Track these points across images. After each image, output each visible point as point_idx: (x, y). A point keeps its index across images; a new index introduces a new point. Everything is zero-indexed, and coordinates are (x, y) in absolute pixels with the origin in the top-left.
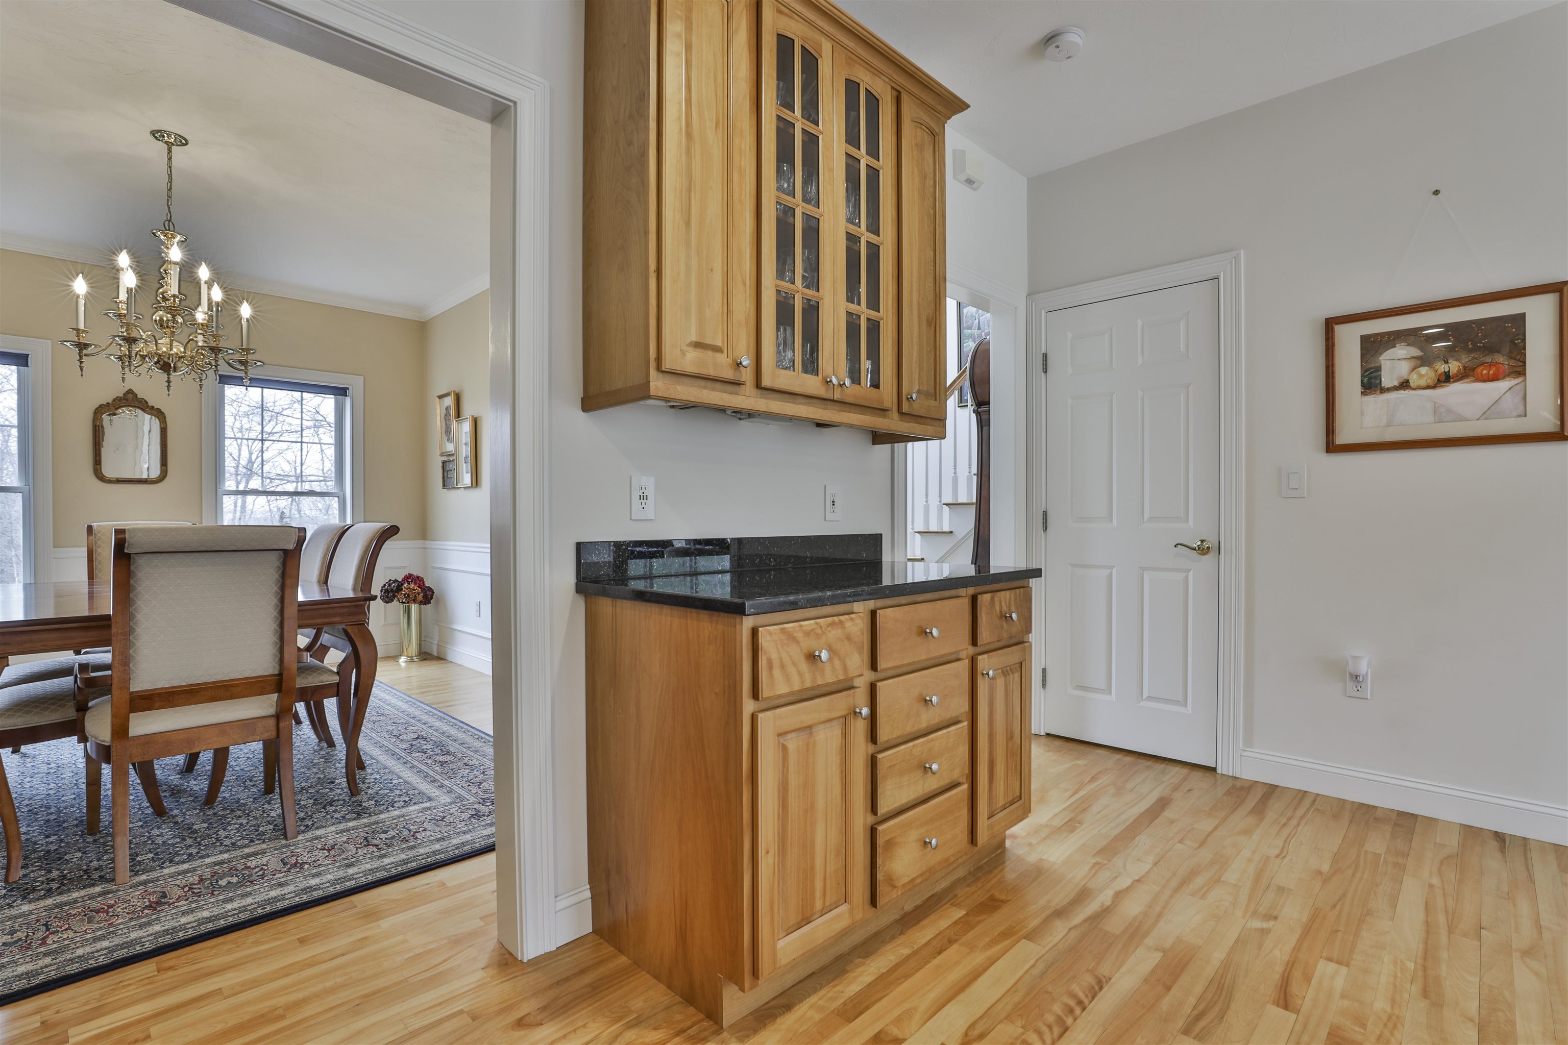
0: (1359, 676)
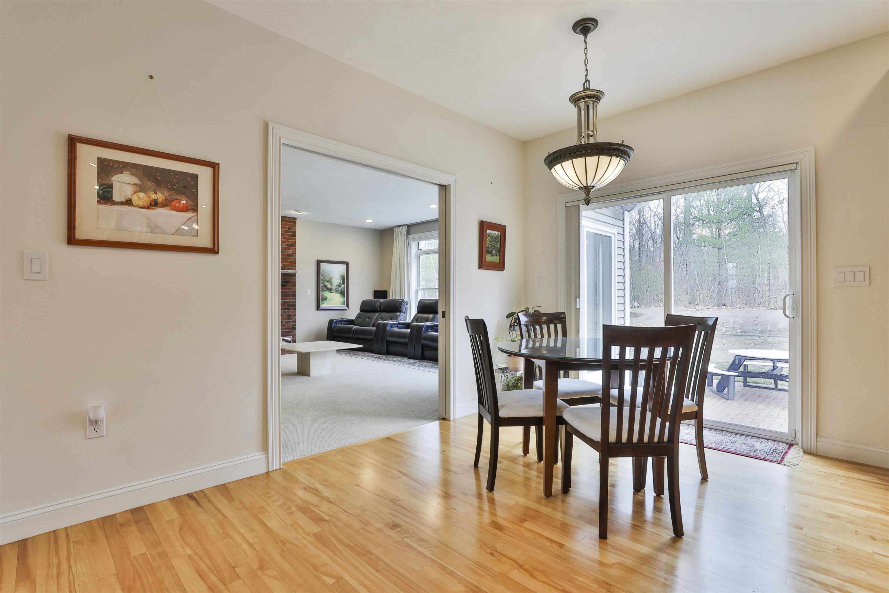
0: (98, 421)
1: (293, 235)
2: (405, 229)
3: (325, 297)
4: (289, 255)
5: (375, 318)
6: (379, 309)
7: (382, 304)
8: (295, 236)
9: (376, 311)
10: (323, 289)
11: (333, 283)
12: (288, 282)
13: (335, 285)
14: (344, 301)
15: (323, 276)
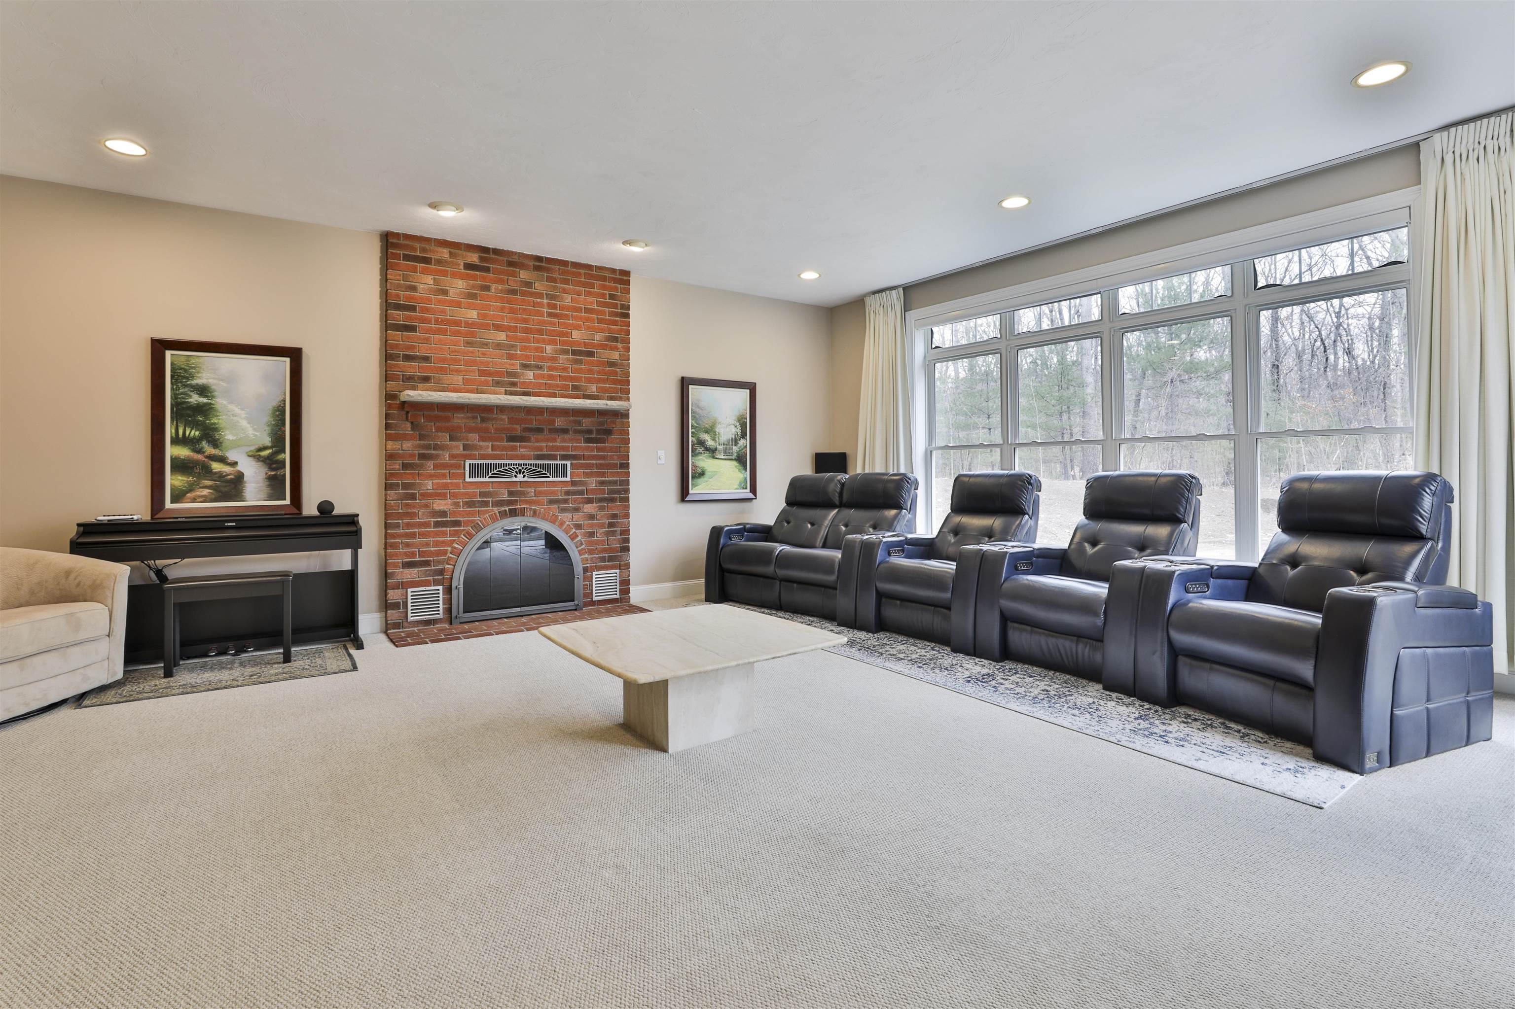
1: (622, 313)
2: (896, 297)
3: (699, 471)
4: (612, 364)
5: (827, 522)
6: (838, 498)
7: (845, 487)
8: (627, 316)
9: (829, 505)
10: (696, 449)
11: (719, 434)
12: (609, 432)
13: (725, 439)
14: (746, 479)
15: (695, 417)
